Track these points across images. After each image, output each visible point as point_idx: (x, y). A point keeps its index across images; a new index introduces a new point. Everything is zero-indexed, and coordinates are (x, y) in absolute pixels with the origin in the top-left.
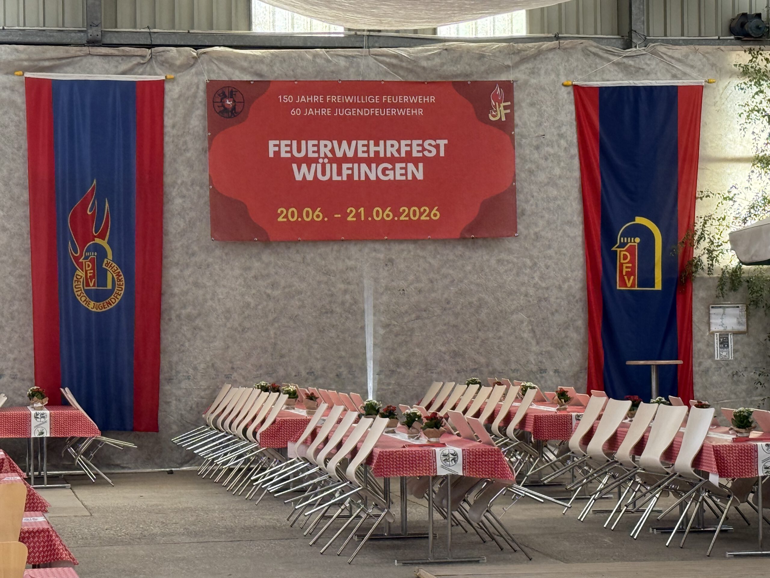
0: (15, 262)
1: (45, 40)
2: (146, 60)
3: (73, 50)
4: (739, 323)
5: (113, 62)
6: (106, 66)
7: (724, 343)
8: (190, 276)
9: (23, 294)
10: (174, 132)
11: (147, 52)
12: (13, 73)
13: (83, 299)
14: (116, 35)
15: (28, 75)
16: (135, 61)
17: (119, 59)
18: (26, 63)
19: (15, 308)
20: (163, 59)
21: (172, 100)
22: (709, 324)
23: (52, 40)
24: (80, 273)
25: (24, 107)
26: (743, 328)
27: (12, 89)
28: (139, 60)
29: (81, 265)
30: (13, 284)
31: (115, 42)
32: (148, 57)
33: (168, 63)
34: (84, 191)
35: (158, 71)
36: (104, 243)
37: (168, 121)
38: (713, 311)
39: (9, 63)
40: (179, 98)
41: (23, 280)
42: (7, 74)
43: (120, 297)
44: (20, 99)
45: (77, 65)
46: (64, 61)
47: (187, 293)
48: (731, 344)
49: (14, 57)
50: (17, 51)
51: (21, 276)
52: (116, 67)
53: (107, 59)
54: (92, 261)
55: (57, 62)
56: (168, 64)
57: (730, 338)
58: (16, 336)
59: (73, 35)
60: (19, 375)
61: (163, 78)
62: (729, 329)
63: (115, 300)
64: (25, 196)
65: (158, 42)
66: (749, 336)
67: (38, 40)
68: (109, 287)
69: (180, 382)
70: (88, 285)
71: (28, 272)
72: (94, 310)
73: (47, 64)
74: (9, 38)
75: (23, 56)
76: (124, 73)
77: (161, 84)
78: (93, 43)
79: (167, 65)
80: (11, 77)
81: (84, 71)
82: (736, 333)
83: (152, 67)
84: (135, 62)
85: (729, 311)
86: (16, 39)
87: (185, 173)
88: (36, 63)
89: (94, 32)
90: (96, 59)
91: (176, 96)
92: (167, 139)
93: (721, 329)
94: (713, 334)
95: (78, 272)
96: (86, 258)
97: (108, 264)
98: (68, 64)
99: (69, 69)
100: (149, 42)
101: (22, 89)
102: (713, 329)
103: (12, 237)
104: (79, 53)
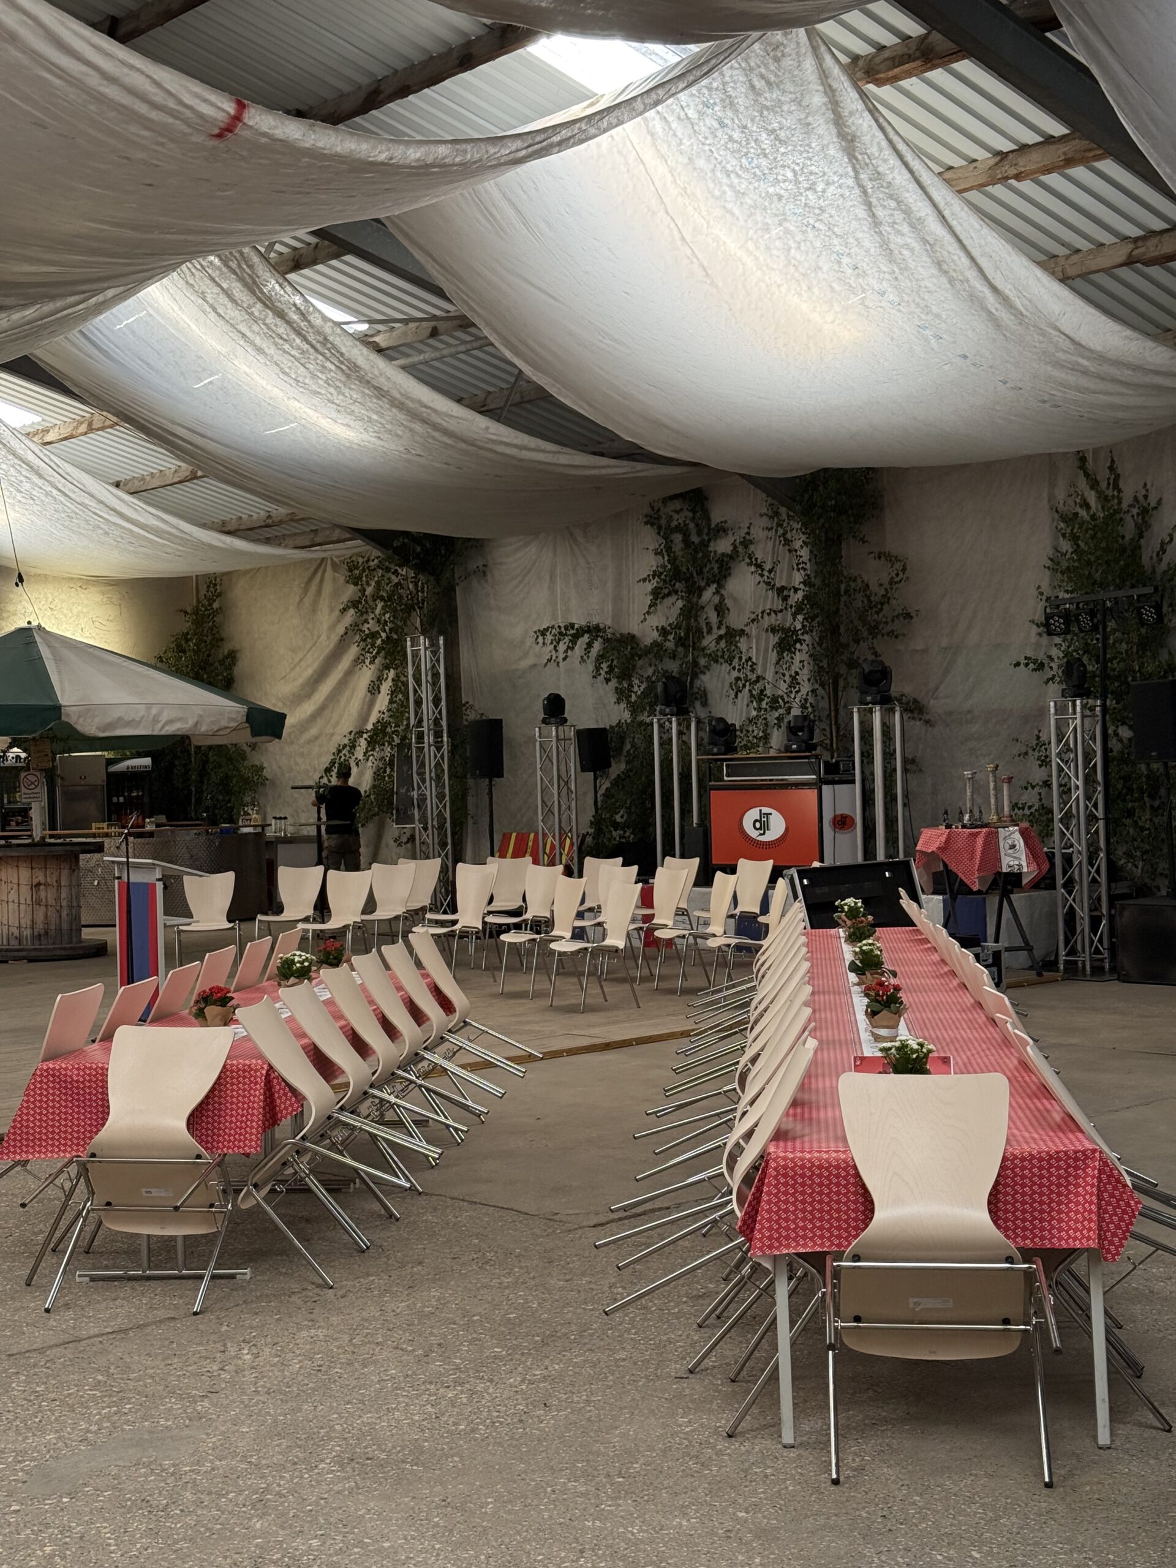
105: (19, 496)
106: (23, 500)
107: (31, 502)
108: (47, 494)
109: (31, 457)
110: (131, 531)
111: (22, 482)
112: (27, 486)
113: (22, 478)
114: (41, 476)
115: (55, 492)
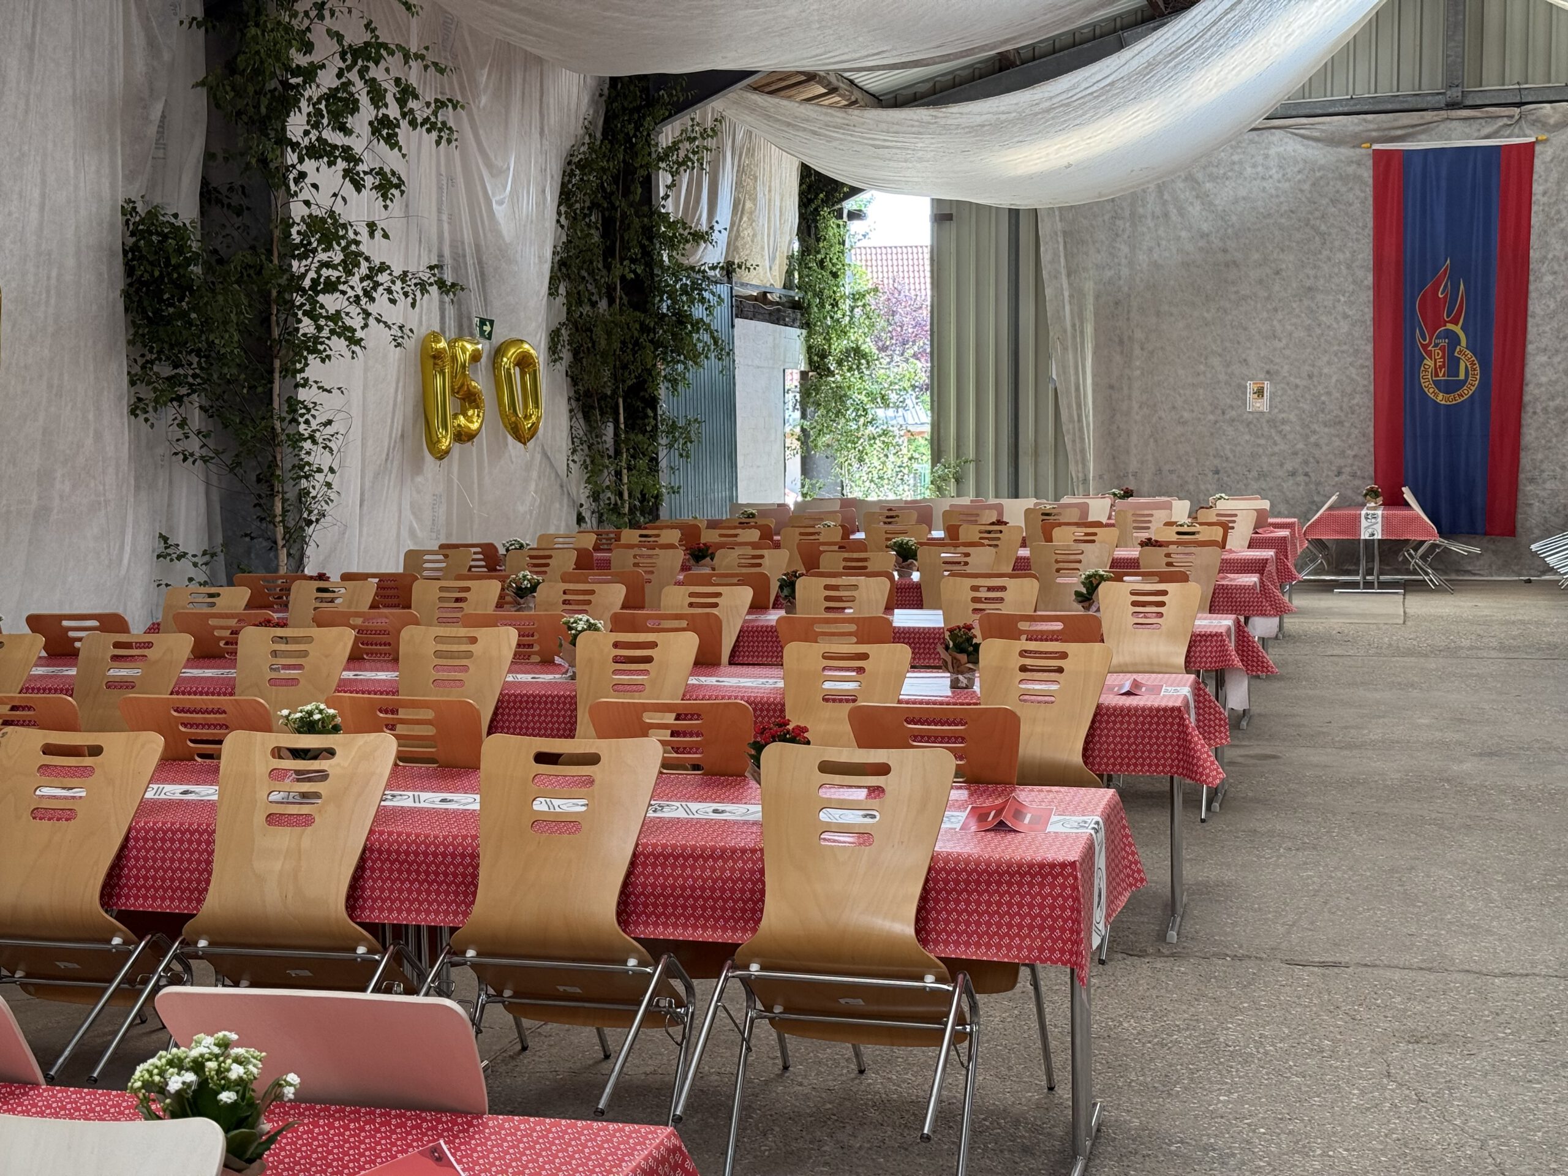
0: (1357, 352)
1: (1398, 107)
2: (1514, 120)
3: (1429, 116)
5: (1476, 125)
6: (1467, 130)
8: (1559, 363)
9: (1364, 386)
10: (1545, 199)
11: (1517, 110)
12: (1359, 146)
13: (1431, 390)
14: (1480, 94)
15: (1376, 146)
16: (1500, 122)
17: (1483, 121)
18: (1374, 134)
19: (1355, 402)
20: (1534, 117)
21: (1544, 163)
23: (1406, 106)
24: (1429, 362)
25: (1370, 181)
27: (1359, 164)
28: (1505, 121)
29: (1429, 354)
30: (1354, 376)
31: (1479, 102)
32: (1517, 117)
33: (1540, 121)
34: (1436, 270)
35: (1528, 132)
36: (1457, 329)
37: (1537, 188)
39: (1355, 135)
40: (1552, 161)
41: (1364, 371)
42: (1354, 147)
43: (1473, 389)
44: (1367, 174)
45: (1433, 133)
46: (1418, 128)
47: (1556, 382)
49: (1361, 128)
50: (1365, 121)
51: (1362, 367)
52: (1479, 130)
53: (1468, 122)
54: (1442, 349)
55: (1411, 130)
56: (1541, 123)
58: (1356, 432)
59: (1429, 98)
60: (1359, 473)
61: (1533, 139)
63: (1467, 392)
64: (1370, 280)
65: (1530, 99)
67: (1390, 107)
68: (1462, 376)
69: (1544, 482)
70: (1437, 375)
71: (1370, 363)
72: (1443, 402)
73: (1399, 132)
74: (1358, 108)
75: (1372, 126)
76: (1487, 137)
77: (1532, 145)
78: (1452, 105)
79: (1539, 125)
80: (1358, 151)
81: (1441, 138)
83: (1521, 128)
84: (1501, 124)
86: (1366, 108)
87: (1558, 247)
88: (1386, 133)
89: (1455, 94)
90: (1455, 124)
91: (1548, 159)
92: (1534, 208)
95: (1425, 362)
96: (1436, 345)
97: (1461, 351)
98: (1423, 132)
99: (1423, 137)
100: (1518, 100)
101: (1370, 163)
103: (1353, 325)
104: (1436, 119)
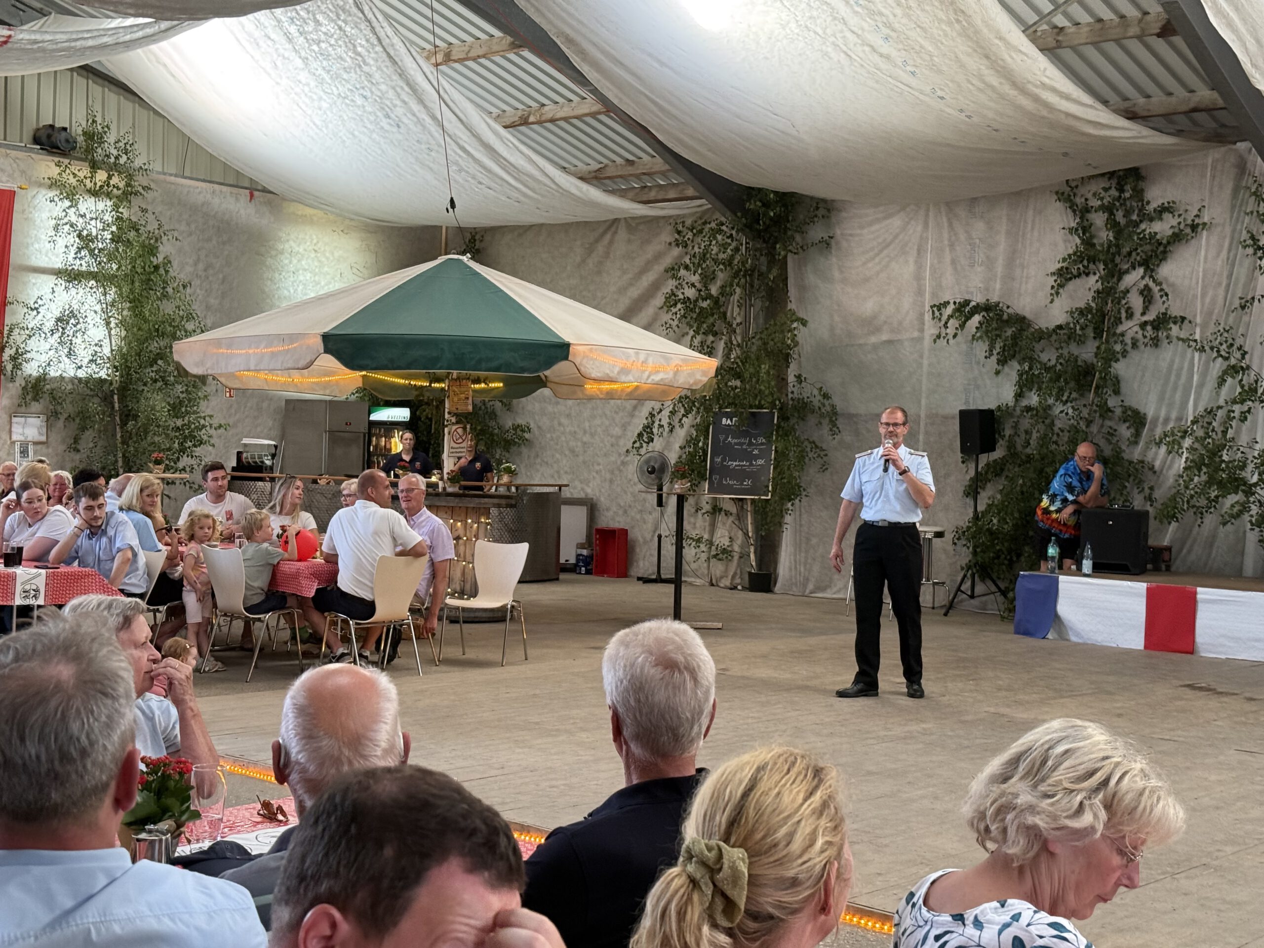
4: (40, 434)
7: (24, 453)
22: (10, 432)
26: (44, 438)
38: (14, 420)
48: (31, 453)
57: (31, 448)
62: (30, 439)
66: (48, 447)
82: (36, 443)
85: (30, 420)
93: (22, 438)
94: (13, 443)
102: (14, 438)
105: (384, 123)
106: (387, 127)
107: (395, 129)
108: (419, 122)
109: (420, 79)
110: (489, 171)
111: (395, 106)
112: (400, 111)
113: (398, 103)
114: (421, 101)
115: (428, 120)
